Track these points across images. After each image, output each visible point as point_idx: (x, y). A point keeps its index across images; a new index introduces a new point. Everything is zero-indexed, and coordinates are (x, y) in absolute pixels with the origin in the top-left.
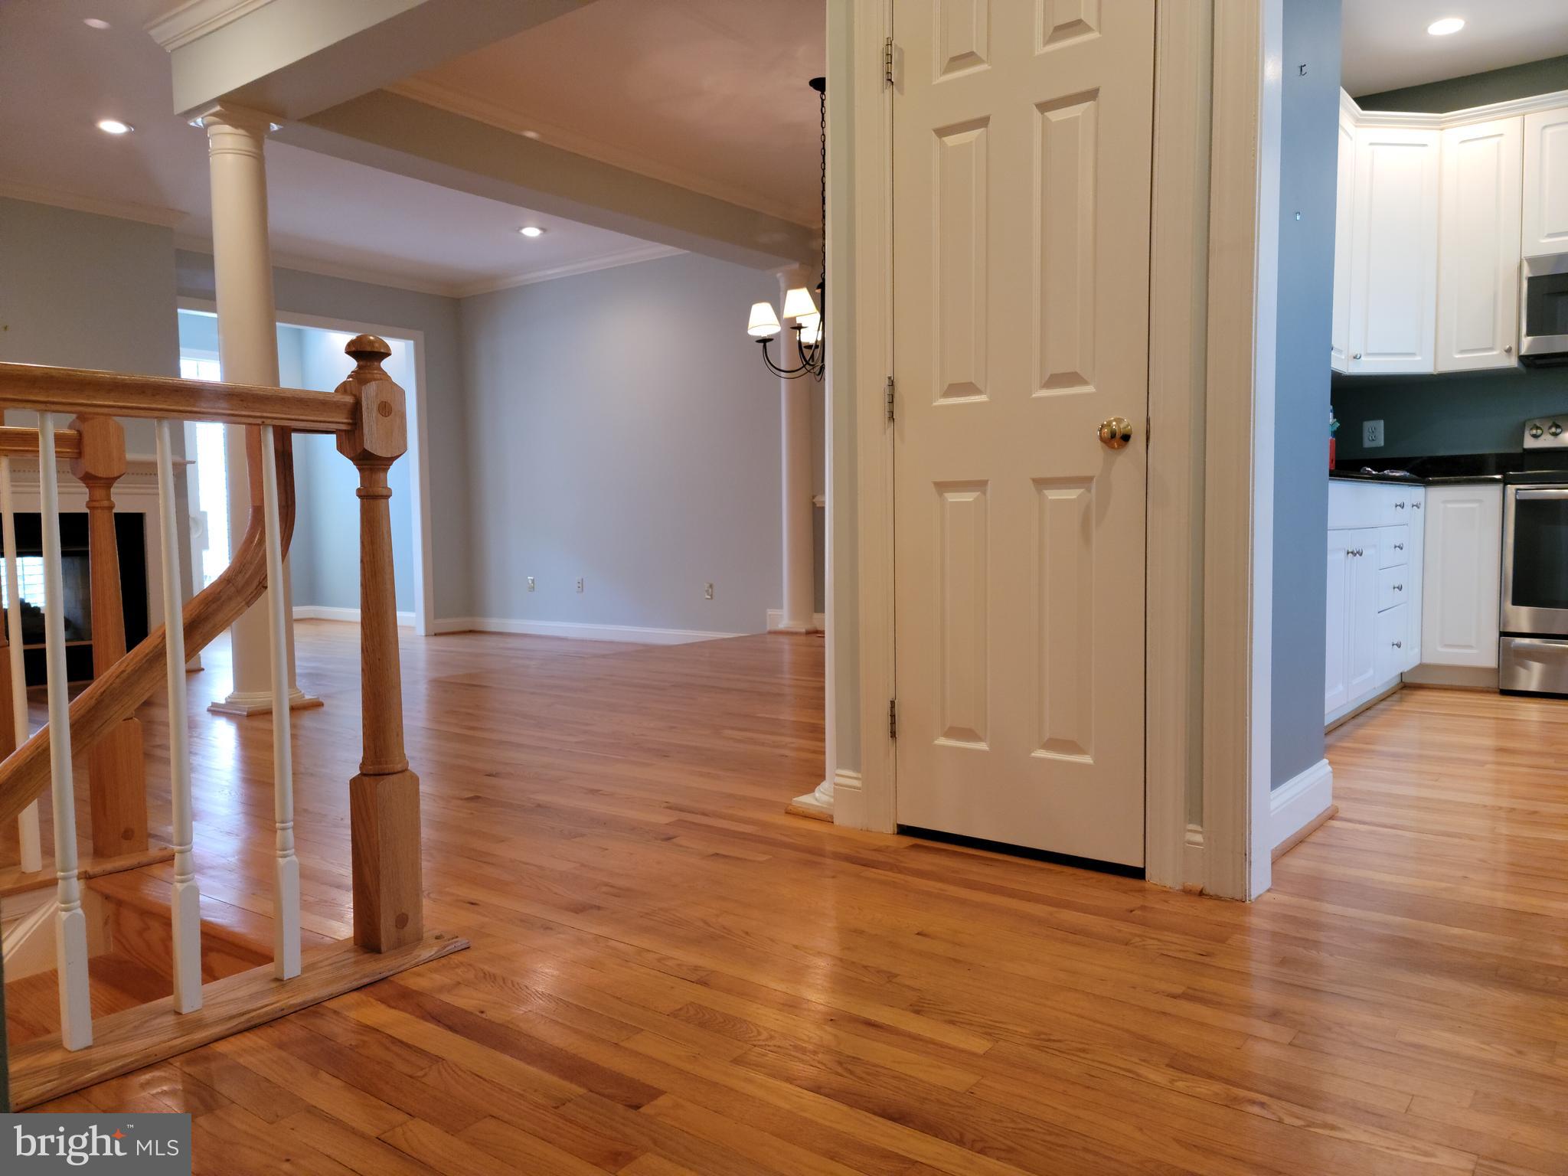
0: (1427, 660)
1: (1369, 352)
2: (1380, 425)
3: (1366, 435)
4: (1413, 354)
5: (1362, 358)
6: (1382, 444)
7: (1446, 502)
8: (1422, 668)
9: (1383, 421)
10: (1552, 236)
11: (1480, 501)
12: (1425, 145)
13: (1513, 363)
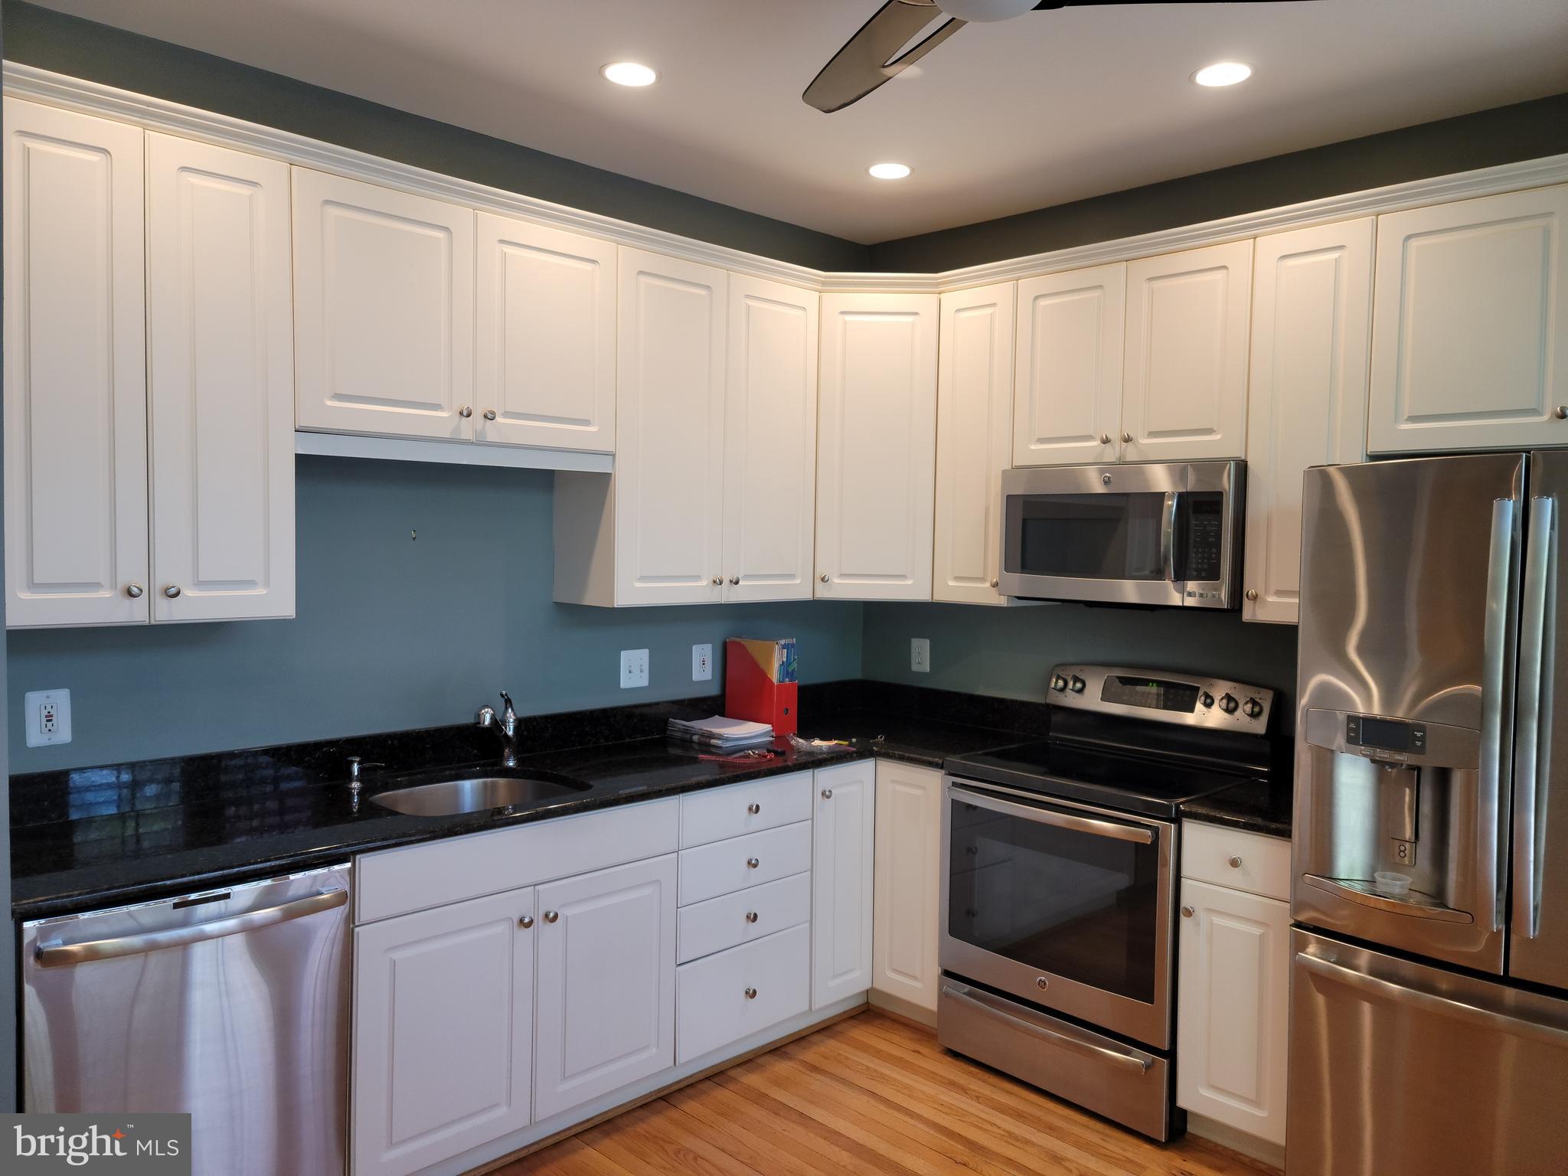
0: (878, 985)
2: (926, 645)
3: (914, 655)
4: (903, 577)
5: (834, 580)
6: (928, 668)
9: (928, 641)
10: (1042, 441)
11: (923, 788)
12: (916, 314)
13: (1001, 601)
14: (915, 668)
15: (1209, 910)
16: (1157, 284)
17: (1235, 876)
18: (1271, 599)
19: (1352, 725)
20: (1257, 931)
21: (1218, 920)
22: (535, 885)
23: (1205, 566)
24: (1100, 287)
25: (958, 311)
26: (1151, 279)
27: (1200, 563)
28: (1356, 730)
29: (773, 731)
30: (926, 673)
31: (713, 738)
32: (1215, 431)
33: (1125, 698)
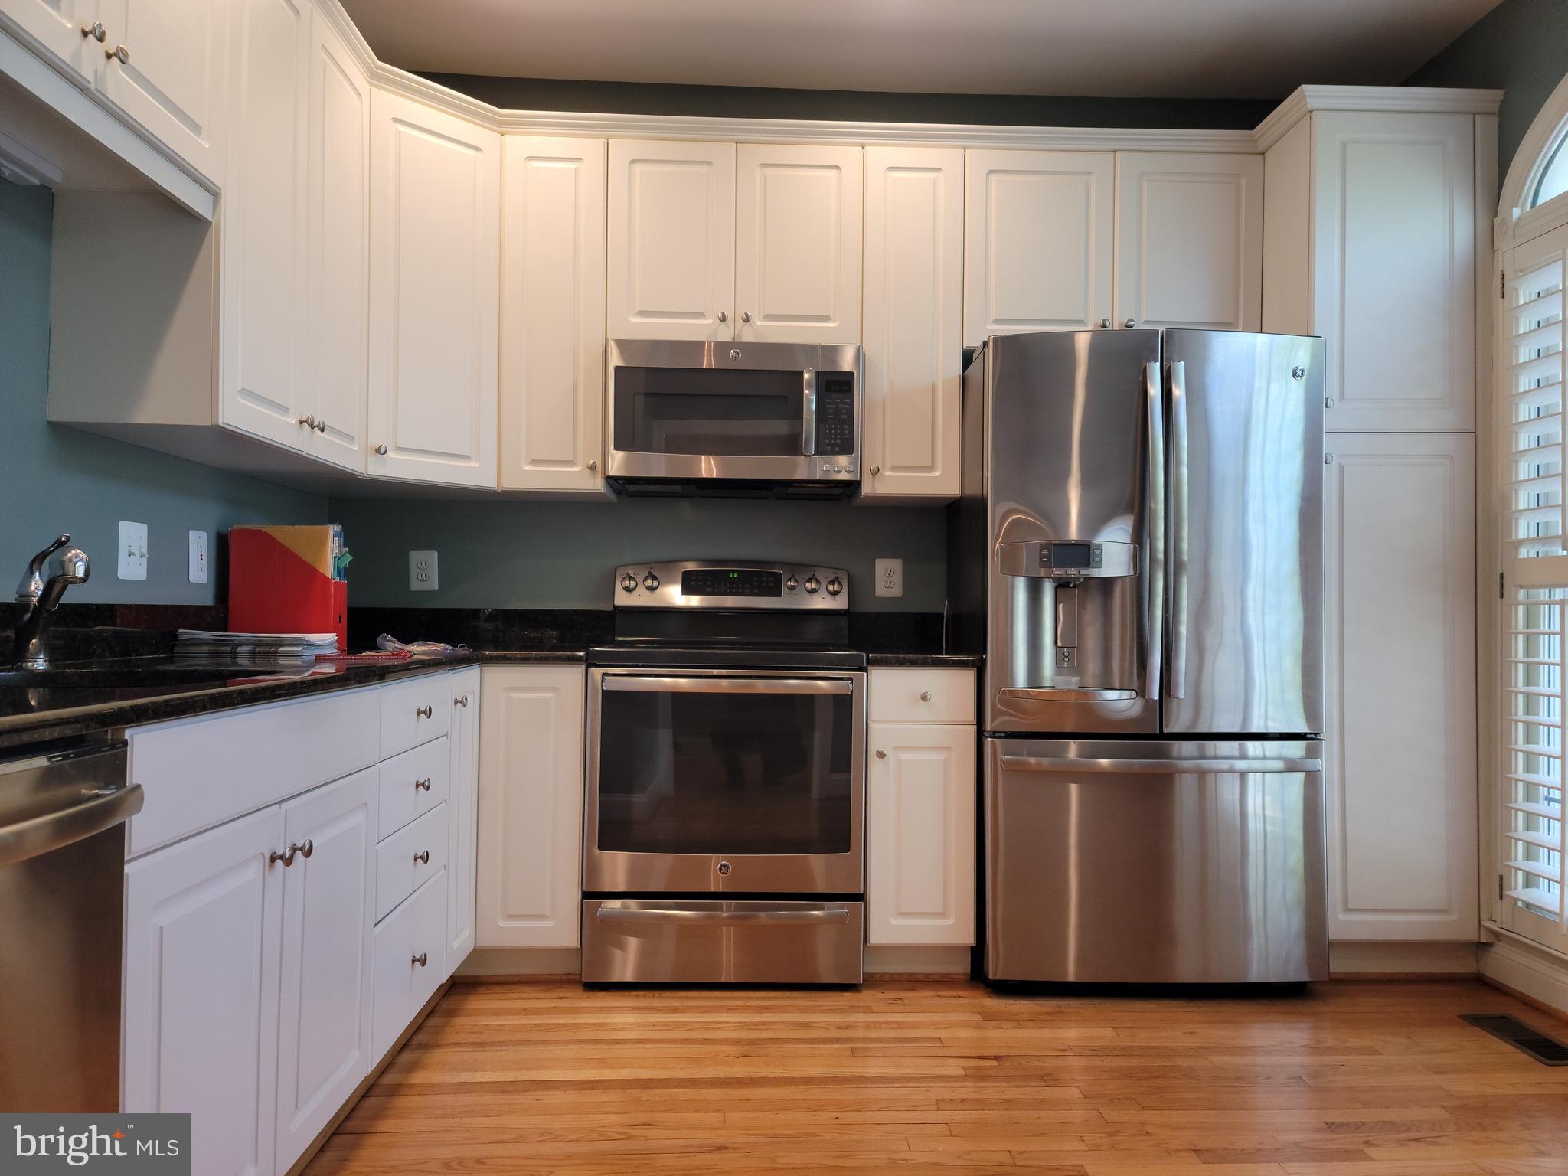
0: (485, 942)
1: (399, 446)
2: (433, 557)
3: (414, 572)
4: (467, 457)
5: (390, 454)
6: (436, 587)
7: (508, 689)
8: (478, 954)
9: (436, 553)
10: (642, 313)
11: (555, 689)
12: (478, 149)
13: (598, 485)
14: (415, 586)
15: (897, 749)
16: (769, 171)
17: (923, 712)
18: (888, 474)
19: (1045, 552)
20: (940, 756)
21: (905, 756)
22: (279, 803)
23: (839, 442)
24: (709, 163)
25: (530, 158)
26: (763, 165)
27: (832, 439)
28: (1048, 556)
29: (337, 641)
30: (433, 592)
31: (283, 646)
32: (831, 319)
33: (709, 590)
